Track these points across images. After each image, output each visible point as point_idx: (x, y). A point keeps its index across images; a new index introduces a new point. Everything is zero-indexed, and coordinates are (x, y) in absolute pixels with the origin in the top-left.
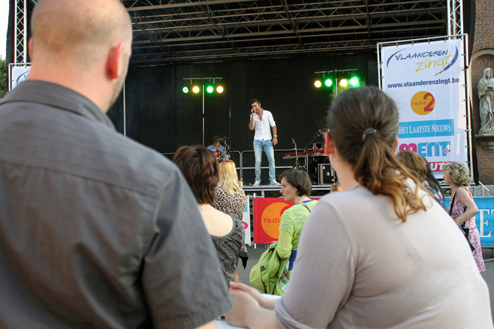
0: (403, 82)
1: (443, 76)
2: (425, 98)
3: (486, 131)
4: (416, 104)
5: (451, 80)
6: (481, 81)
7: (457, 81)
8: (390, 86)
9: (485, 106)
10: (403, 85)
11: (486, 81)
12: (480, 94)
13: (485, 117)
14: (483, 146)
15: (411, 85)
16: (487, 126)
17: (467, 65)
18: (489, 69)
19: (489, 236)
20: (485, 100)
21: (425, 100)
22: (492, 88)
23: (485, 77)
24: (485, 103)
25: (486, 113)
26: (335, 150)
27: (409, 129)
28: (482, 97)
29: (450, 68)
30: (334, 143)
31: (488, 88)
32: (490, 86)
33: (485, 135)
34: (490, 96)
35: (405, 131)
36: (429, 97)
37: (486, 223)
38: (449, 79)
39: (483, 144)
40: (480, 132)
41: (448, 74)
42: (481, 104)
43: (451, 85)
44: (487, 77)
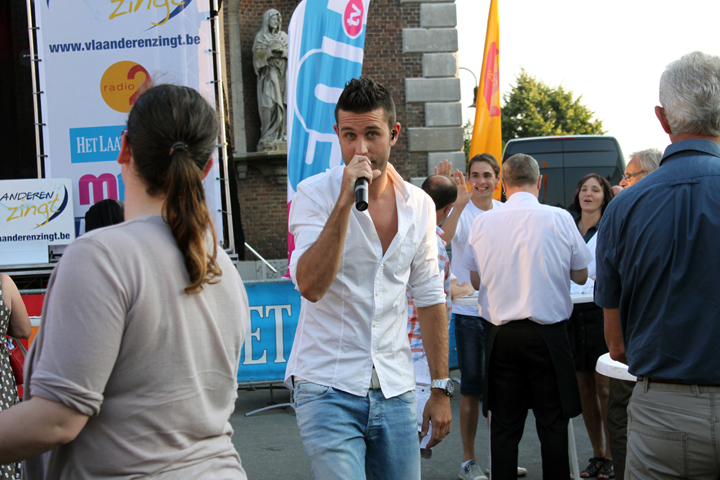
0: (83, 41)
1: (169, 30)
2: (132, 74)
3: (272, 144)
4: (112, 88)
5: (184, 40)
6: (258, 37)
7: (196, 40)
8: (54, 49)
9: (269, 92)
10: (83, 46)
11: (268, 37)
12: (258, 64)
13: (268, 114)
14: (267, 177)
15: (100, 46)
16: (273, 135)
17: (216, 8)
18: (273, 11)
19: (263, 360)
20: (269, 77)
21: (131, 81)
22: (281, 53)
23: (266, 28)
24: (267, 84)
25: (271, 105)
26: (132, 160)
27: (98, 143)
28: (262, 70)
29: (182, 13)
30: (131, 151)
31: (274, 52)
32: (278, 47)
33: (270, 153)
34: (278, 69)
35: (91, 147)
36: (139, 75)
37: (257, 334)
38: (180, 37)
39: (266, 172)
40: (259, 147)
41: (179, 27)
42: (259, 87)
43: (183, 48)
44: (270, 29)
